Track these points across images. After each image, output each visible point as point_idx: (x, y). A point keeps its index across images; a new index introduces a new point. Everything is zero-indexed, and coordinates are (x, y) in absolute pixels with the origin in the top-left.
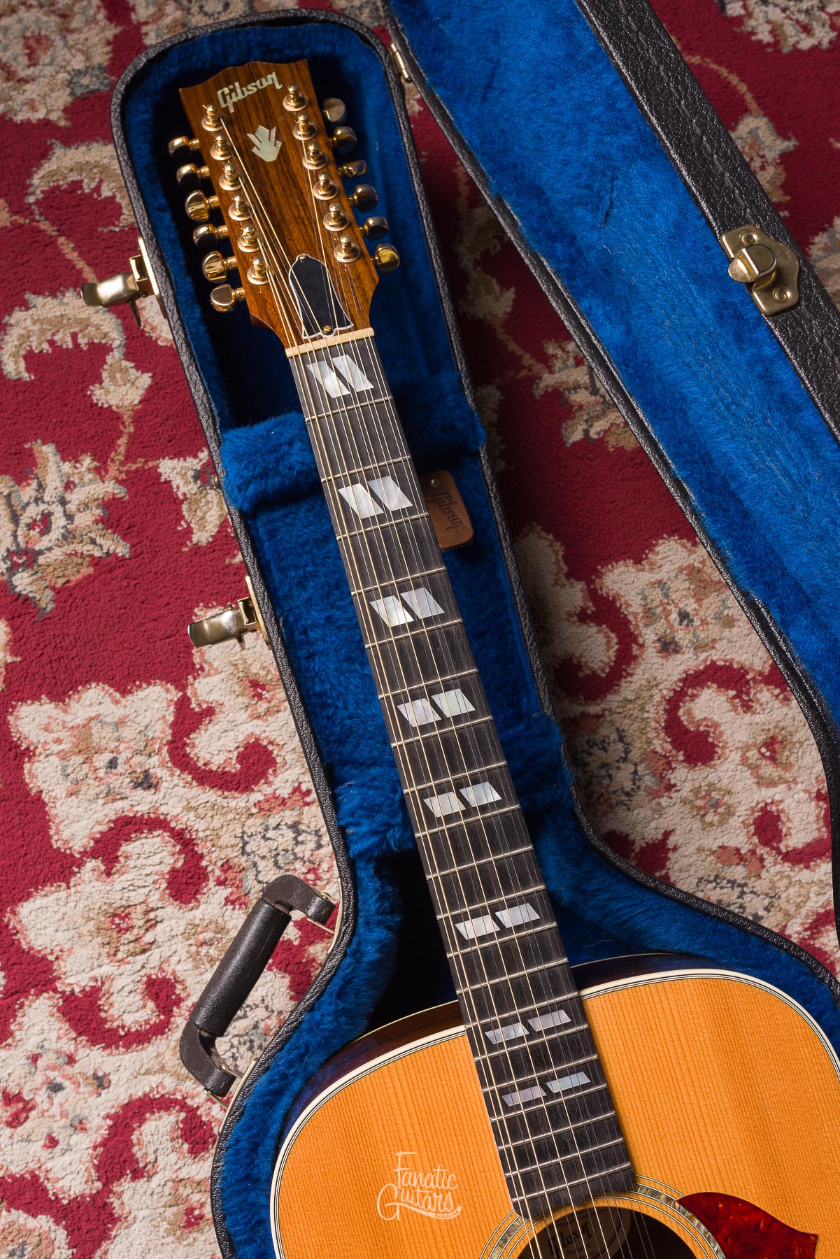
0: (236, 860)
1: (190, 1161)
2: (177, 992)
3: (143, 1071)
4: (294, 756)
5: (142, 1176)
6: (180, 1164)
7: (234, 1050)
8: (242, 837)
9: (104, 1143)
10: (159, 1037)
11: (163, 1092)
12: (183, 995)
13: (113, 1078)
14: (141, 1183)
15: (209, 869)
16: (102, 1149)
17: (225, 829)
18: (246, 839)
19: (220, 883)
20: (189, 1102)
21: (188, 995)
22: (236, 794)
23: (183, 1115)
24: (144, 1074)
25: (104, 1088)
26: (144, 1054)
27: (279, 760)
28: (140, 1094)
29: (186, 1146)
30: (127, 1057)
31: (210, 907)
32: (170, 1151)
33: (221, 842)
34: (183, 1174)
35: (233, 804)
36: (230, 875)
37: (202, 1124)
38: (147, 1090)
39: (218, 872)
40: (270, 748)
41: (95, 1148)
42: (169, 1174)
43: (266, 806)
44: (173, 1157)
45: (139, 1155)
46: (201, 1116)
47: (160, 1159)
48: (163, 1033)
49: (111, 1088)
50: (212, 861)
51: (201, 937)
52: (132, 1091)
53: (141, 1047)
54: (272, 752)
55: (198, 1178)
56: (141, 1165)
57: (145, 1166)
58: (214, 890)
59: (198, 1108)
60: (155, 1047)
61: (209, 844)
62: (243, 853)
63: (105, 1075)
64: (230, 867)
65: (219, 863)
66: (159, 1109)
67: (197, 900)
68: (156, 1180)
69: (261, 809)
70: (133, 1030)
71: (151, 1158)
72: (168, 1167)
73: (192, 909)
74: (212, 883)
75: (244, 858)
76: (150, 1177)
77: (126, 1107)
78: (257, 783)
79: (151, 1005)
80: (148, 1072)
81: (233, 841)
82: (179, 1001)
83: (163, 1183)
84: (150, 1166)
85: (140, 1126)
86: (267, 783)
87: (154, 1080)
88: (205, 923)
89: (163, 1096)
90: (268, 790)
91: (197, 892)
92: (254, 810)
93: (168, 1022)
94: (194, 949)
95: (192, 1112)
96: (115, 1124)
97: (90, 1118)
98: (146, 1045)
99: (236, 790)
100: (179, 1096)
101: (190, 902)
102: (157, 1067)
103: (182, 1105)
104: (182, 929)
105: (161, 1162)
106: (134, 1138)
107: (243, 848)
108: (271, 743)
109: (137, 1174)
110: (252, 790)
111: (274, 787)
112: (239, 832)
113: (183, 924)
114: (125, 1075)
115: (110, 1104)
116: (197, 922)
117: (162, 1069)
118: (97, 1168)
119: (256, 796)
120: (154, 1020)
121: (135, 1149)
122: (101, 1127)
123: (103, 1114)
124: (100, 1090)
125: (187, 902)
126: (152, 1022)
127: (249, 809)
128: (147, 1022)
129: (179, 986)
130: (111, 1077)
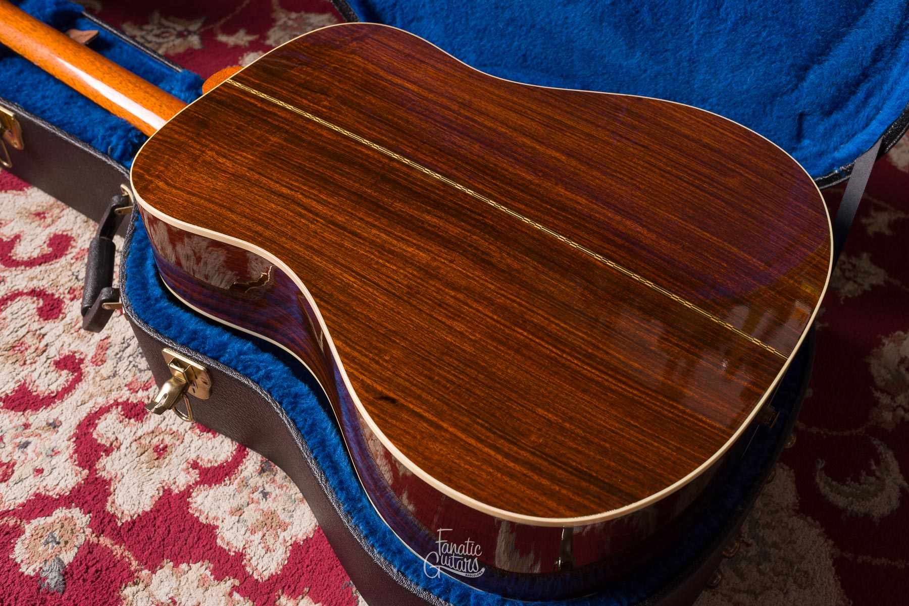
0: (76, 285)
1: (140, 425)
2: (77, 357)
3: (79, 404)
4: (82, 229)
5: (113, 450)
6: (134, 430)
7: (133, 363)
8: (73, 274)
9: (76, 451)
10: (80, 383)
11: (99, 406)
12: (82, 357)
13: (62, 418)
14: (115, 454)
15: (61, 297)
16: (76, 455)
17: (60, 277)
18: (75, 274)
19: (72, 300)
20: (120, 400)
21: (86, 355)
22: (57, 260)
23: (120, 408)
24: (82, 404)
25: (59, 427)
26: (75, 396)
27: (73, 235)
28: (85, 415)
29: (132, 421)
30: (64, 404)
31: (74, 313)
32: (123, 429)
33: (61, 283)
34: (139, 433)
35: (58, 265)
36: (77, 293)
37: (135, 405)
38: (88, 410)
39: (68, 296)
40: (65, 233)
41: (71, 457)
42: (130, 440)
43: (79, 256)
44: (128, 430)
45: (103, 442)
46: (132, 402)
47: (118, 437)
48: (81, 380)
49: (63, 424)
50: (60, 292)
51: (77, 327)
52: (79, 417)
53: (70, 394)
54: (67, 235)
55: (151, 430)
56: (108, 445)
57: (111, 444)
58: (71, 303)
59: (128, 400)
60: (80, 389)
61: (55, 288)
62: (78, 280)
63: (55, 420)
64: (74, 290)
65: (66, 291)
66: (103, 414)
67: (63, 313)
68: (123, 447)
69: (77, 259)
70: (60, 389)
71: (113, 438)
72: (127, 437)
73: (63, 319)
74: (67, 301)
75: (81, 282)
76: (118, 448)
77: (79, 426)
78: (67, 249)
79: (65, 372)
80: (83, 403)
81: (68, 279)
82: (82, 361)
83: (128, 445)
84: (114, 443)
85: (95, 429)
86: (73, 247)
87: (90, 404)
88: (75, 320)
89: (100, 408)
90: (77, 250)
91: (60, 311)
92: (72, 261)
93: (81, 374)
94: (75, 334)
95: (126, 404)
96: (77, 438)
97: (58, 445)
98: (73, 391)
99: (56, 258)
100: (112, 402)
101: (58, 316)
102: (87, 397)
103: (116, 404)
104: (61, 332)
105: (121, 437)
106: (95, 436)
107: (77, 278)
108: (63, 231)
109: (108, 451)
110: (66, 255)
111: (79, 247)
112: (70, 273)
113: (61, 328)
114: (68, 413)
115: (67, 432)
116: (69, 322)
117: (91, 396)
118: (79, 465)
119: (69, 257)
120: (71, 378)
121: (99, 441)
122: (68, 447)
123: (65, 439)
124: (56, 429)
125: (57, 318)
126: (71, 380)
127: (68, 263)
128: (67, 381)
129: (76, 354)
130: (60, 419)
